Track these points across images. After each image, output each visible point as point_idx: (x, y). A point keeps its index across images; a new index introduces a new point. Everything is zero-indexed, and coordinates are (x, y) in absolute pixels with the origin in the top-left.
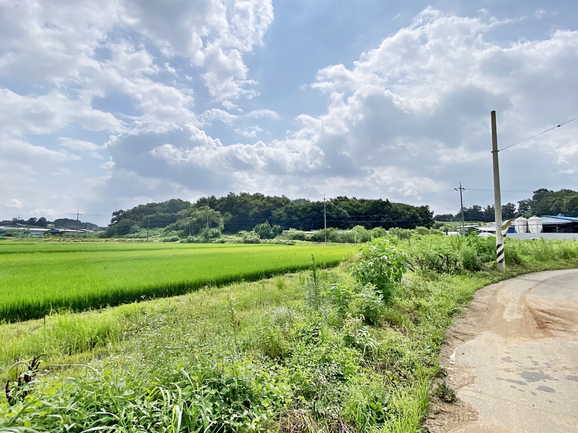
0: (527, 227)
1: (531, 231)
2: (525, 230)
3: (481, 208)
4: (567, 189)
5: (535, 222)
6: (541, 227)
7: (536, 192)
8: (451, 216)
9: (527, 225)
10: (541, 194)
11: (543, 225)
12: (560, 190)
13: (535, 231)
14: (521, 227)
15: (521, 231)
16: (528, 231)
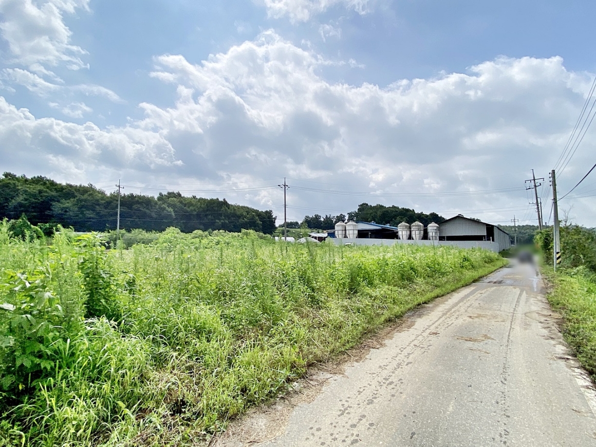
0: (345, 233)
1: (348, 235)
2: (344, 236)
3: (320, 217)
4: (381, 204)
5: (351, 228)
6: (356, 232)
7: (361, 205)
8: (297, 223)
9: (345, 230)
10: (364, 207)
11: (359, 231)
12: (376, 205)
13: (351, 236)
14: (340, 232)
15: (340, 236)
16: (345, 237)
